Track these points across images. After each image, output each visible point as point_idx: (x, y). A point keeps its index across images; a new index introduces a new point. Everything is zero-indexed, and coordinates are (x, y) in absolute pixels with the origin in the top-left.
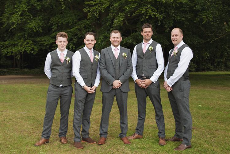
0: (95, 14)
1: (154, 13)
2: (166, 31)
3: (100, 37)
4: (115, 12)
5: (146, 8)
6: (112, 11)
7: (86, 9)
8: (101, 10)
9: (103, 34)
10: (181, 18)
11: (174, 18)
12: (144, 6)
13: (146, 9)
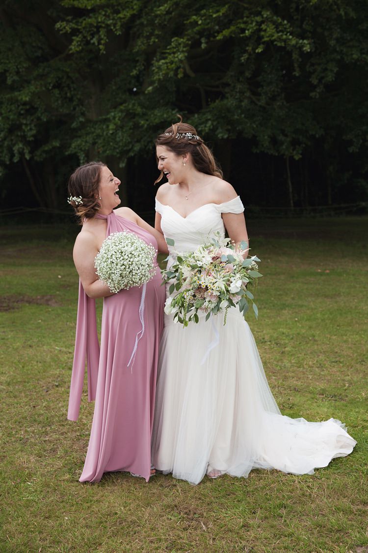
0: (95, 40)
1: (284, 37)
2: (312, 94)
3: (113, 114)
4: (156, 32)
5: (257, 22)
6: (147, 31)
7: (64, 23)
8: (115, 27)
9: (121, 104)
10: (362, 54)
11: (339, 57)
12: (251, 14)
13: (259, 24)
